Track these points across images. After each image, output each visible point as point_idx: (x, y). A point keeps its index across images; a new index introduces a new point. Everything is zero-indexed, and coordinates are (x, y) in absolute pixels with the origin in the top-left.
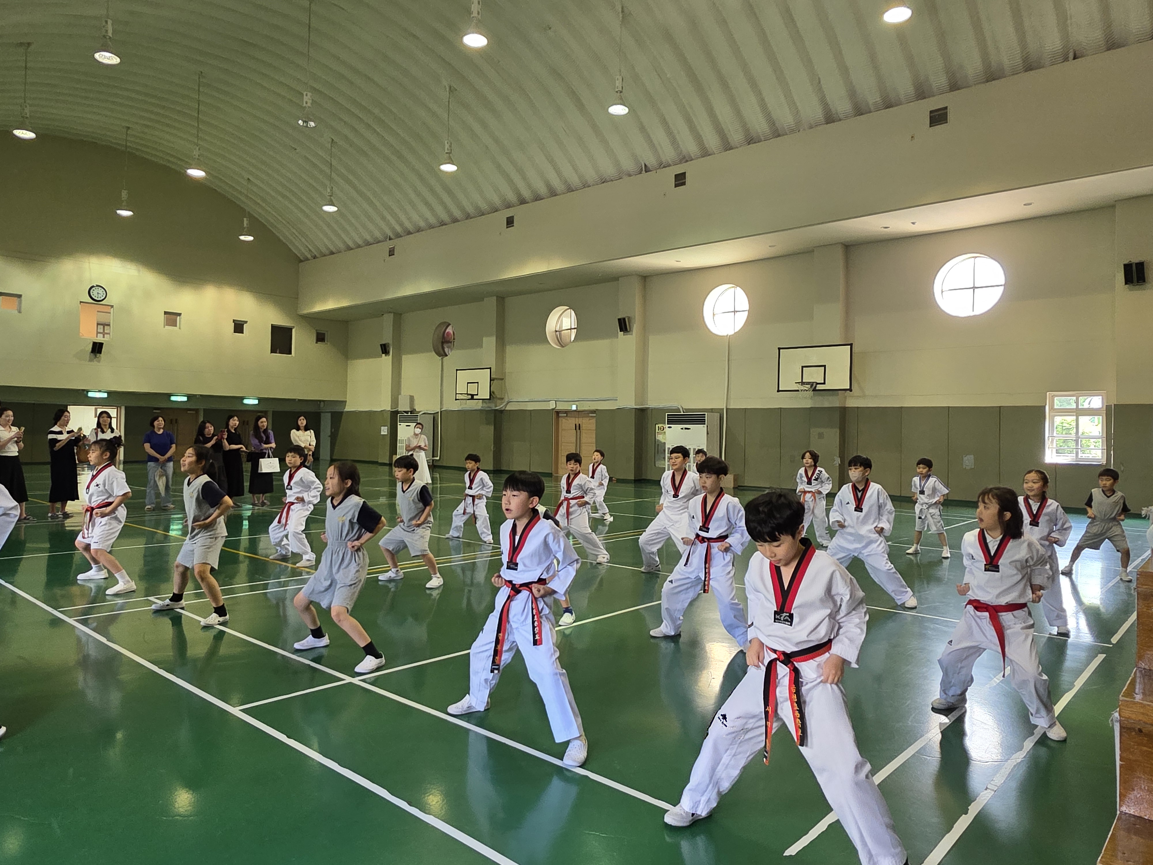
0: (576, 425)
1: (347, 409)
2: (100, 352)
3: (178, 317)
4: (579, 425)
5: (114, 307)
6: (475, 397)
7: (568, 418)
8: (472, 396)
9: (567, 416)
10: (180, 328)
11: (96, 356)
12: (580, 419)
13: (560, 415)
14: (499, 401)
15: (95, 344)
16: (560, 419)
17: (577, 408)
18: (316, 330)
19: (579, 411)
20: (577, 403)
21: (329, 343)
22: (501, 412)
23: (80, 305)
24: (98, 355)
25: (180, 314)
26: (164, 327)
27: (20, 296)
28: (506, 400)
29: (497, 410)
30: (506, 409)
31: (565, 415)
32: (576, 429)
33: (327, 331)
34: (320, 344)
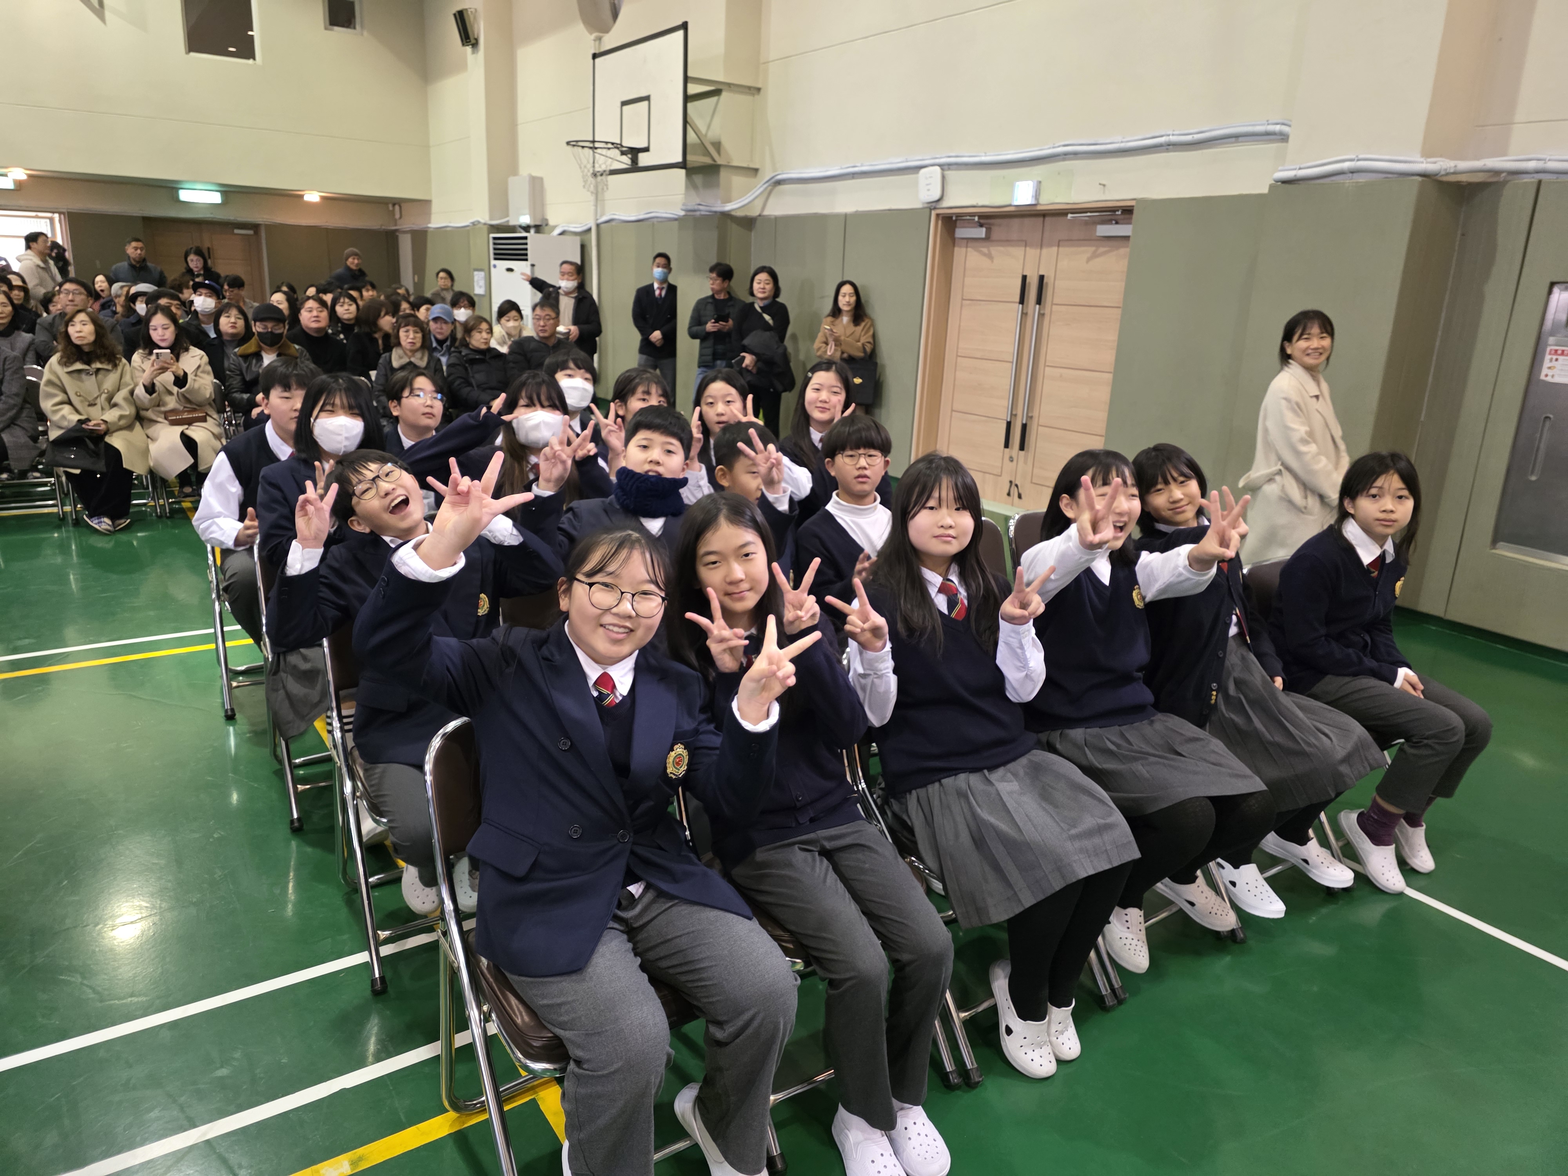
0: (1024, 278)
1: (436, 222)
4: (1042, 278)
6: (644, 159)
7: (995, 250)
8: (634, 152)
9: (988, 238)
12: (1050, 253)
13: (960, 233)
14: (738, 181)
16: (959, 252)
17: (1037, 195)
19: (1044, 215)
20: (1039, 171)
21: (367, 34)
22: (748, 223)
28: (767, 174)
29: (726, 216)
30: (766, 213)
31: (982, 232)
32: (1022, 302)
34: (339, 32)
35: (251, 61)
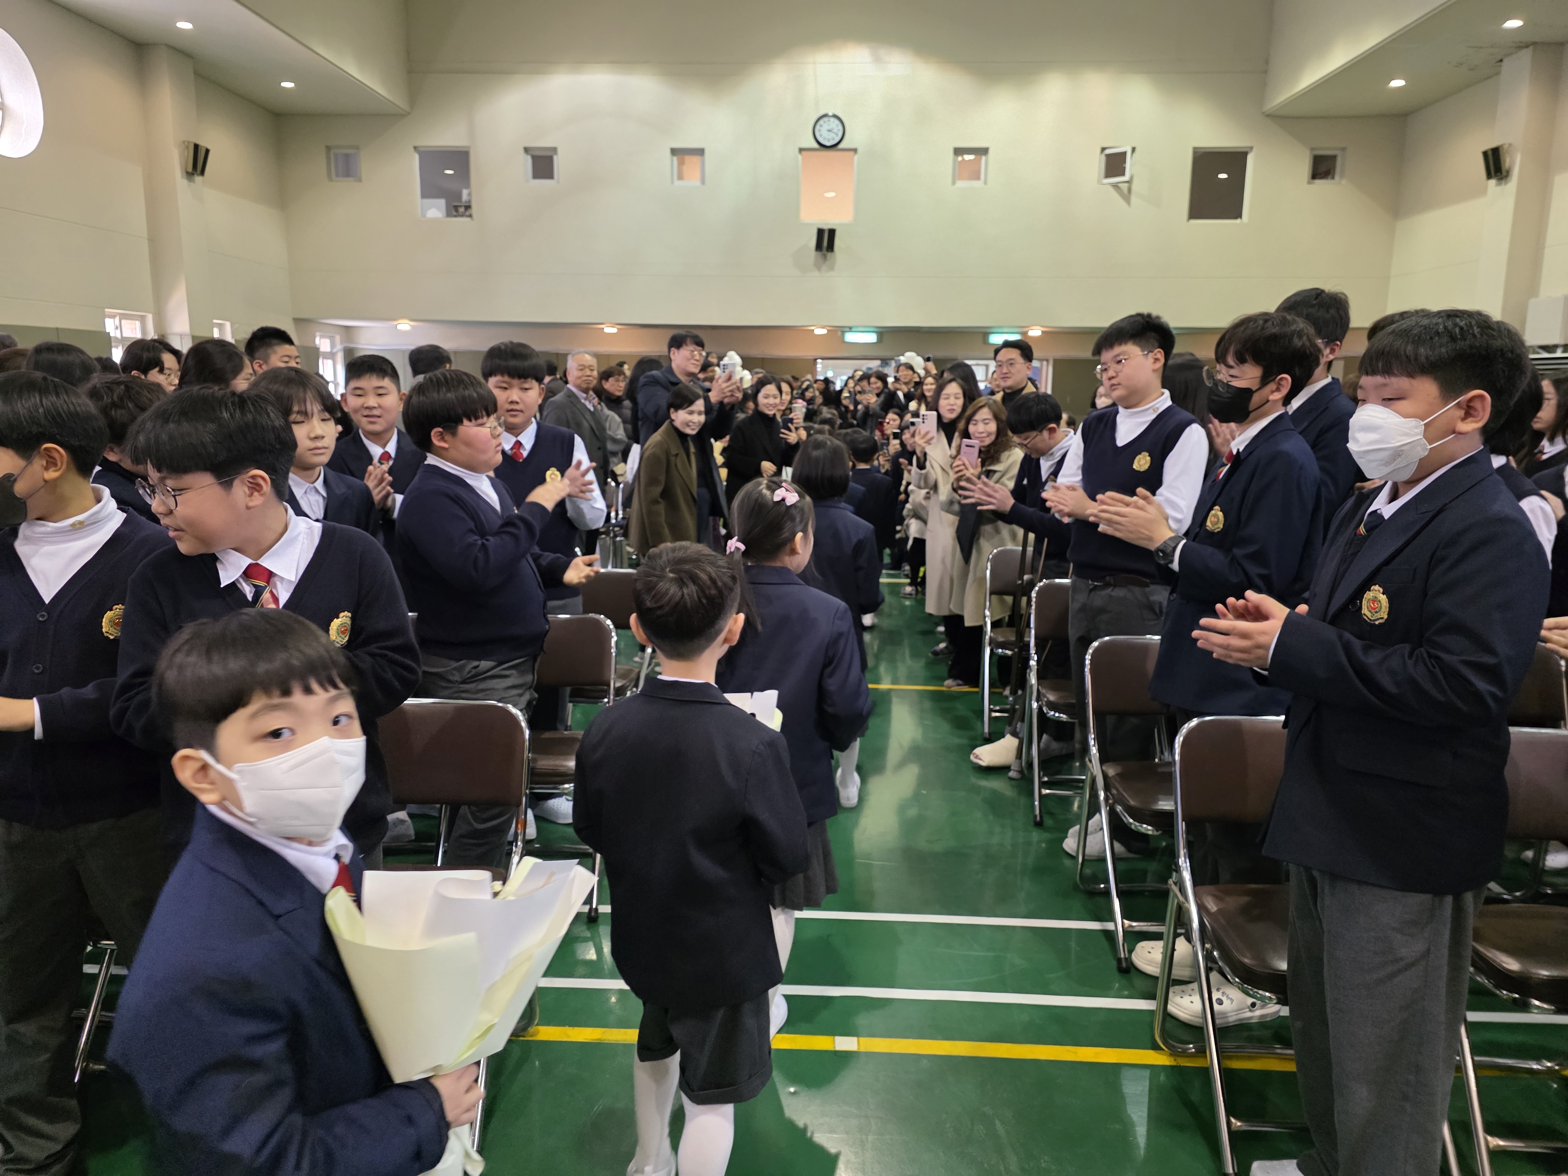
2: (831, 247)
3: (984, 158)
5: (859, 151)
10: (985, 183)
11: (825, 257)
15: (820, 232)
18: (1312, 149)
21: (1344, 182)
23: (800, 157)
24: (829, 254)
25: (984, 151)
26: (954, 183)
27: (700, 152)
33: (1343, 149)
34: (1321, 184)
35: (1238, 221)
